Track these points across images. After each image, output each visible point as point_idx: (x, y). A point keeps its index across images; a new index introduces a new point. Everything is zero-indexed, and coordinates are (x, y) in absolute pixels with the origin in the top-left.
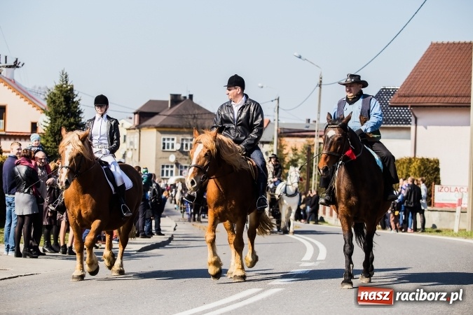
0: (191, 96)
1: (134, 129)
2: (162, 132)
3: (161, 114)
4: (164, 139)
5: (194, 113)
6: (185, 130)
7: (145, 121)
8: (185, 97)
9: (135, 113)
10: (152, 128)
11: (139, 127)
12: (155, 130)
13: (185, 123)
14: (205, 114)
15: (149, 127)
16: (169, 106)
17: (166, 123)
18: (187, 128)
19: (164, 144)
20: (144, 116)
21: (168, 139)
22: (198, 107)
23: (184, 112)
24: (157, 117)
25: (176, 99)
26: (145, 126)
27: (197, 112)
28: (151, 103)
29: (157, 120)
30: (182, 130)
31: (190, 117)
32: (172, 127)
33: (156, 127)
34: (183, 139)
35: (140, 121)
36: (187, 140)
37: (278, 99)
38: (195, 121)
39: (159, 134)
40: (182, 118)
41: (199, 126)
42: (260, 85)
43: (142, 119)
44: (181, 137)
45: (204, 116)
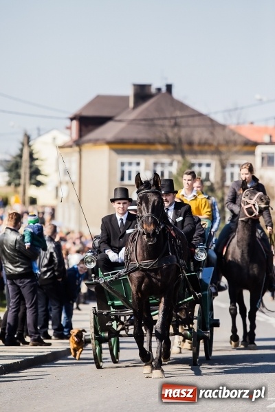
0: (169, 88)
1: (71, 147)
2: (120, 152)
3: (117, 118)
4: (123, 164)
5: (174, 115)
6: (160, 147)
7: (90, 131)
8: (159, 90)
9: (72, 119)
10: (101, 145)
11: (78, 143)
12: (106, 148)
13: (158, 134)
14: (193, 116)
15: (96, 142)
16: (131, 104)
17: (126, 136)
18: (161, 143)
19: (123, 172)
20: (88, 123)
21: (130, 164)
22: (182, 106)
23: (156, 115)
24: (110, 125)
25: (142, 93)
26: (89, 141)
27: (178, 114)
28: (100, 100)
29: (109, 131)
30: (152, 148)
31: (167, 123)
32: (136, 142)
33: (109, 143)
34: (155, 164)
35: (81, 133)
36: (163, 164)
38: (176, 130)
39: (114, 154)
40: (154, 125)
43: (84, 128)
44: (151, 159)
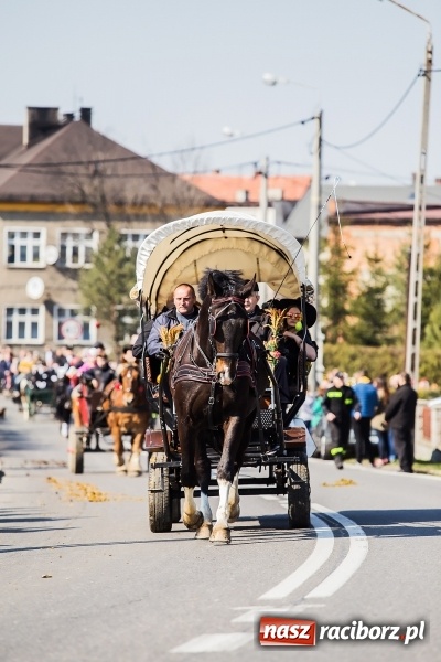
2: (7, 216)
4: (11, 235)
5: (94, 158)
6: (71, 209)
8: (70, 117)
13: (69, 188)
14: (123, 160)
16: (26, 140)
17: (16, 190)
18: (73, 203)
19: (12, 247)
21: (23, 235)
22: (106, 143)
23: (64, 157)
25: (43, 122)
27: (101, 156)
30: (60, 209)
31: (82, 170)
32: (33, 200)
34: (64, 235)
36: (76, 236)
37: (320, 118)
38: (96, 182)
40: (60, 173)
41: (108, 198)
42: (268, 77)
44: (57, 228)
45: (121, 168)
